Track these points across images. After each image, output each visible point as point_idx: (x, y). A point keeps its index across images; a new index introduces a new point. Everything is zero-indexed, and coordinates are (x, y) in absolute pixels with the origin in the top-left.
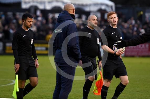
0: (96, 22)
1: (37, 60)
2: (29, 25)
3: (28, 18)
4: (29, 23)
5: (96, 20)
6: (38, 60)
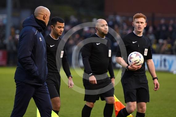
1: (70, 77)
2: (60, 31)
4: (59, 30)
6: (72, 77)
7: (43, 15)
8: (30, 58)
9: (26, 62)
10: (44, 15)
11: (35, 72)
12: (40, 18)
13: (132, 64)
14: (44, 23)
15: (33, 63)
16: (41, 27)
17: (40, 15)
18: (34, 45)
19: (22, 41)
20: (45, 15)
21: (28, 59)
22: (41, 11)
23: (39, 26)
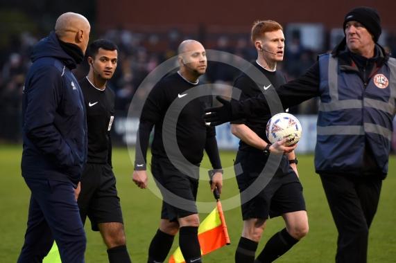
0: (203, 62)
3: (100, 49)
5: (202, 56)
7: (74, 32)
8: (52, 128)
9: (44, 136)
10: (78, 33)
11: (65, 157)
12: (69, 39)
13: (279, 143)
14: (78, 50)
15: (58, 138)
16: (73, 59)
17: (67, 33)
18: (59, 99)
19: (31, 92)
20: (80, 33)
21: (47, 130)
22: (71, 25)
23: (67, 56)
